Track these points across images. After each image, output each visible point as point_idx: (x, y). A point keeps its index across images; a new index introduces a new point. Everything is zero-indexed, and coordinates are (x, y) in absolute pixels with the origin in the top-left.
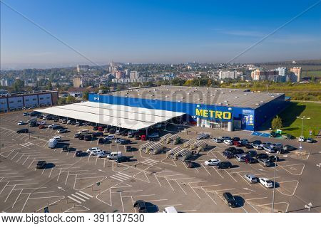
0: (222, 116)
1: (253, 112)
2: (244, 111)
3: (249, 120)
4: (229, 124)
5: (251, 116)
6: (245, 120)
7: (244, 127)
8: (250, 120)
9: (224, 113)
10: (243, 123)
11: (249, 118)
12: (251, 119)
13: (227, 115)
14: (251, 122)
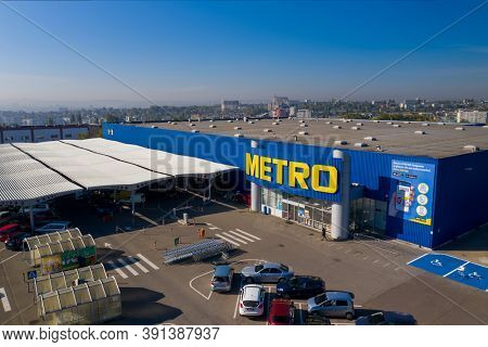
0: (307, 180)
1: (429, 170)
2: (397, 166)
3: (414, 204)
4: (335, 210)
5: (424, 188)
6: (401, 201)
7: (394, 227)
8: (418, 202)
9: (316, 168)
10: (392, 213)
11: (415, 193)
12: (423, 200)
13: (324, 178)
14: (422, 211)
